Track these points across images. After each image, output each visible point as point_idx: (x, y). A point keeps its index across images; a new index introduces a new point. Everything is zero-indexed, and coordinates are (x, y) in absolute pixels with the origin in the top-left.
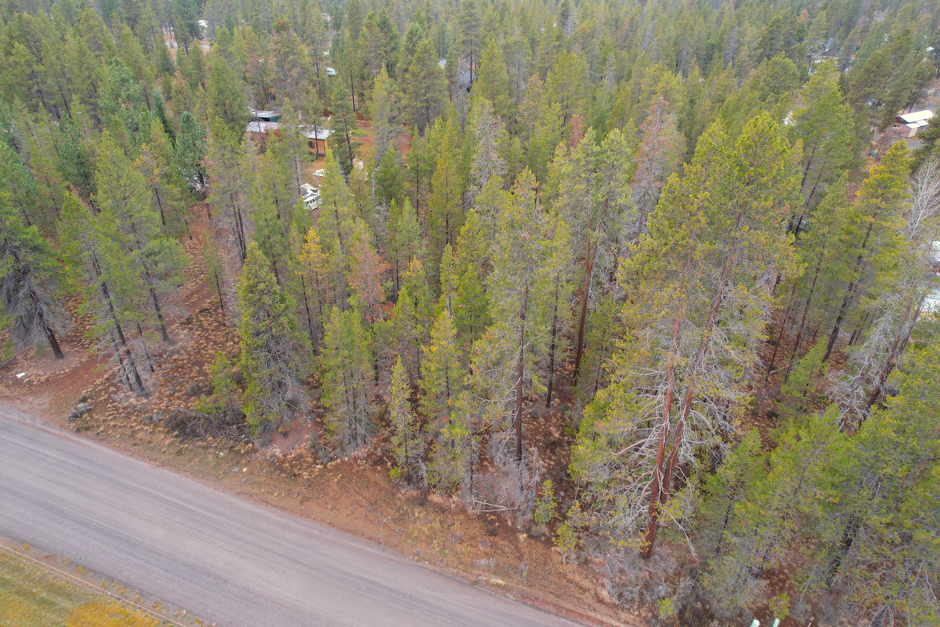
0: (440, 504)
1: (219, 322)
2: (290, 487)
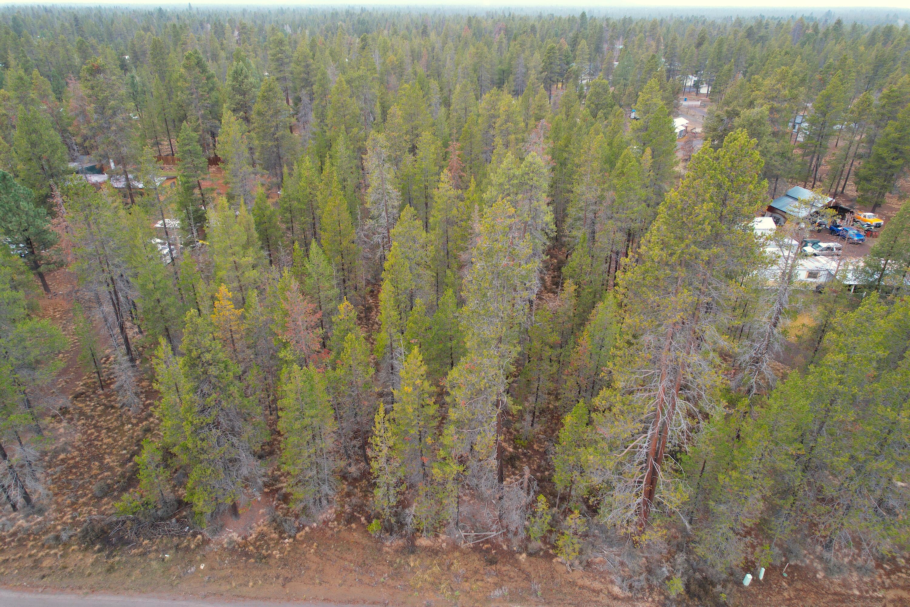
0: (431, 547)
1: (104, 405)
2: (263, 572)
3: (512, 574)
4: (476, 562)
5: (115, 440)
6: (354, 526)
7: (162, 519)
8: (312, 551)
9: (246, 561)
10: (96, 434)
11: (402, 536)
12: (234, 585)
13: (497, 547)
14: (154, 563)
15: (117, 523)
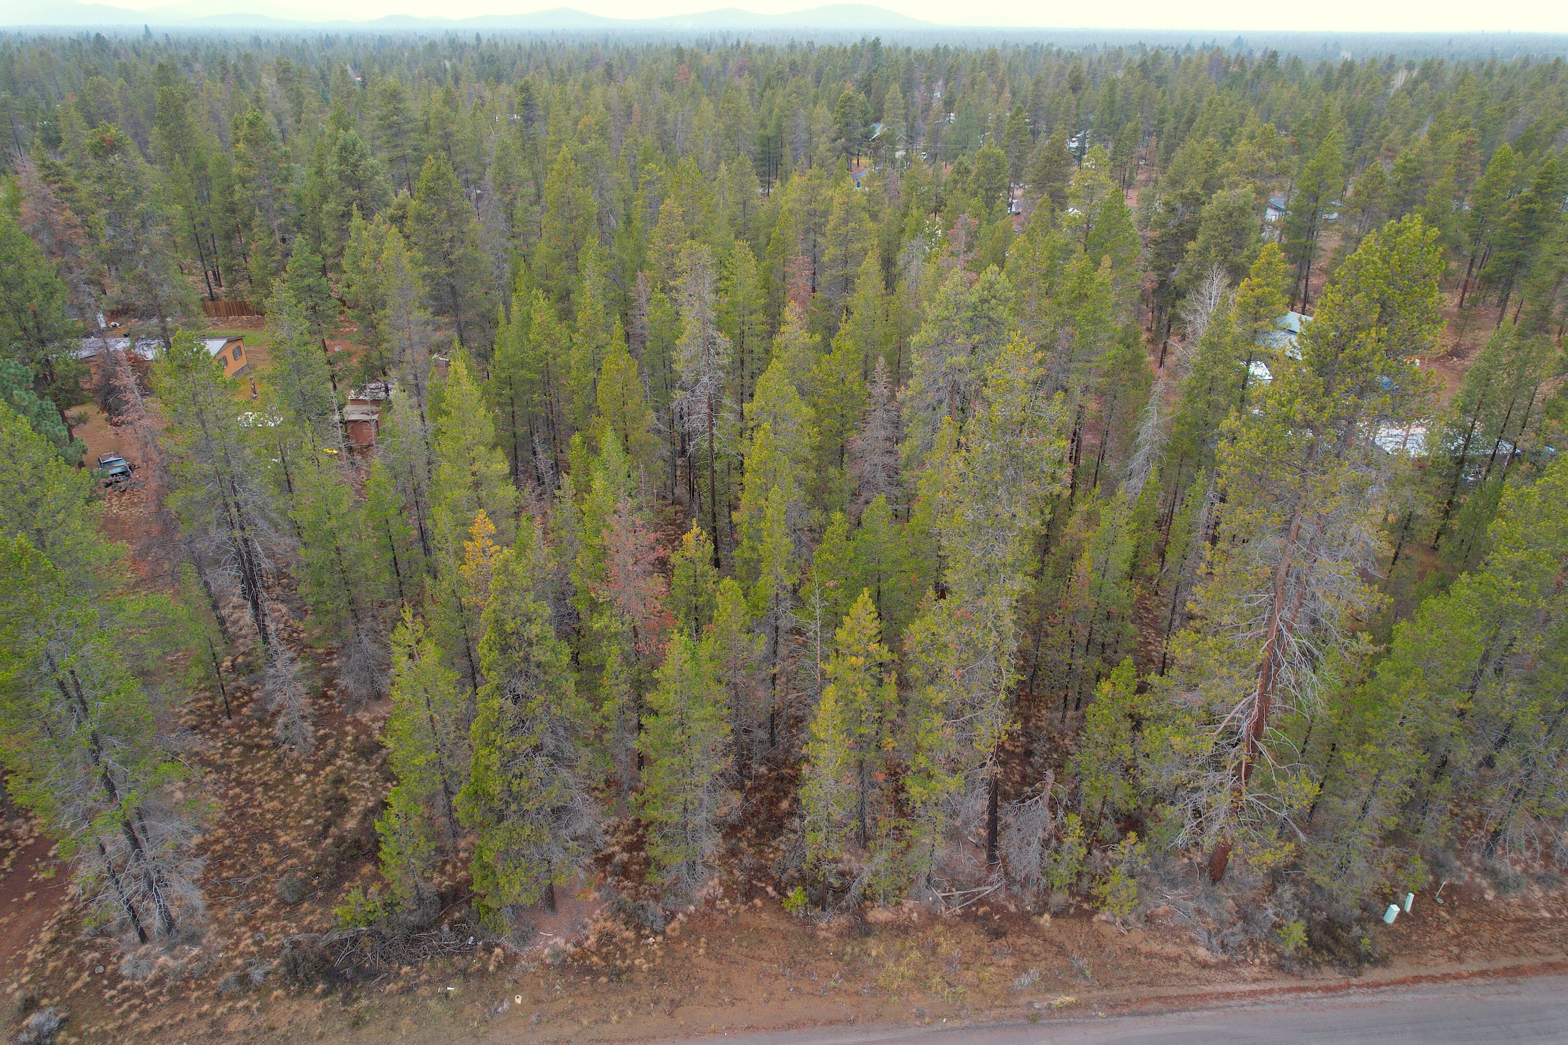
0: (894, 921)
3: (1036, 949)
4: (975, 938)
5: (283, 802)
6: (758, 902)
7: (421, 929)
8: (701, 951)
9: (592, 982)
10: (245, 796)
11: (842, 911)
12: (585, 1022)
13: (999, 909)
14: (432, 1003)
15: (343, 943)
